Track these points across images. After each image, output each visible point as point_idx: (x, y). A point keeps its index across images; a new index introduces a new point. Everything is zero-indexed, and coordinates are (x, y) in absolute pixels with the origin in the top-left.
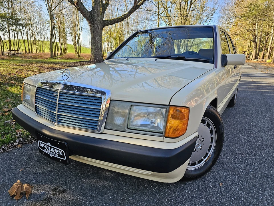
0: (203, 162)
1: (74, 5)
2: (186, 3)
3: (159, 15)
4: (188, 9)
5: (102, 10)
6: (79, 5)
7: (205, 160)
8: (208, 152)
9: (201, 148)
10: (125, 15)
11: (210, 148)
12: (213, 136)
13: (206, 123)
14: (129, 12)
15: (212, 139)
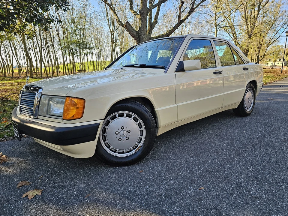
0: (132, 151)
1: (124, 27)
2: (253, 10)
3: (216, 26)
4: (256, 15)
5: (150, 28)
6: (127, 26)
7: (134, 150)
8: (138, 144)
9: (127, 138)
10: (170, 31)
11: (140, 140)
12: (141, 129)
13: (133, 117)
14: (174, 28)
15: (141, 132)
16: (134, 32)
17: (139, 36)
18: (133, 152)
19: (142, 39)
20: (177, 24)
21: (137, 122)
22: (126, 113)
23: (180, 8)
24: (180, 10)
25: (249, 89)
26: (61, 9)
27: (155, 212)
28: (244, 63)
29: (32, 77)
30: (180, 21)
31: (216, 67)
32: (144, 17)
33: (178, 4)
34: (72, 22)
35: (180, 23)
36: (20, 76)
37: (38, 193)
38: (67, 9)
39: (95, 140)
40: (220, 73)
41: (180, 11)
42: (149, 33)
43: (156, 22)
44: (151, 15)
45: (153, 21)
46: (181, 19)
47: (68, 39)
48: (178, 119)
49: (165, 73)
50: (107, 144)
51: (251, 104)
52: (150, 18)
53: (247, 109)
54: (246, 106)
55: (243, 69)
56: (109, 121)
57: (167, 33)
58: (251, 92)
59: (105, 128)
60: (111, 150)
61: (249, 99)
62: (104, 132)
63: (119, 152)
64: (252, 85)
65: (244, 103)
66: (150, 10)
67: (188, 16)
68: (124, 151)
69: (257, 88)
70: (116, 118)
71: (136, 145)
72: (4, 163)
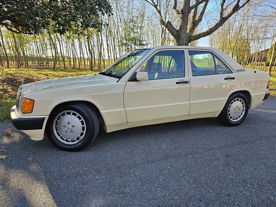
1: (165, 26)
5: (192, 26)
7: (77, 141)
8: (80, 136)
9: (72, 131)
10: (211, 28)
11: (82, 134)
12: (83, 126)
13: (77, 116)
14: (216, 25)
15: (83, 128)
16: (174, 31)
17: (178, 35)
18: (76, 142)
19: (182, 37)
20: (220, 21)
21: (80, 120)
22: (72, 112)
23: (222, 5)
24: (221, 7)
25: (237, 99)
26: (107, 14)
27: (48, 185)
28: (232, 73)
29: (92, 70)
30: (223, 18)
31: (184, 77)
32: (185, 16)
33: (220, 1)
35: (222, 21)
36: (85, 69)
37: (4, 157)
38: (111, 14)
39: (42, 129)
40: (186, 82)
42: (191, 31)
43: (200, 19)
44: (195, 12)
45: (197, 19)
46: (224, 16)
47: (125, 36)
48: (128, 121)
49: (117, 82)
50: (58, 133)
51: (241, 115)
52: (194, 16)
53: (234, 119)
54: (231, 116)
55: (226, 79)
56: (60, 116)
57: (208, 30)
58: (241, 102)
59: (57, 122)
60: (61, 138)
61: (236, 109)
62: (56, 124)
63: (66, 141)
64: (241, 95)
65: (228, 113)
66: (192, 8)
67: (232, 12)
68: (70, 140)
69: (251, 98)
70: (65, 115)
71: (79, 137)
72: (8, 135)
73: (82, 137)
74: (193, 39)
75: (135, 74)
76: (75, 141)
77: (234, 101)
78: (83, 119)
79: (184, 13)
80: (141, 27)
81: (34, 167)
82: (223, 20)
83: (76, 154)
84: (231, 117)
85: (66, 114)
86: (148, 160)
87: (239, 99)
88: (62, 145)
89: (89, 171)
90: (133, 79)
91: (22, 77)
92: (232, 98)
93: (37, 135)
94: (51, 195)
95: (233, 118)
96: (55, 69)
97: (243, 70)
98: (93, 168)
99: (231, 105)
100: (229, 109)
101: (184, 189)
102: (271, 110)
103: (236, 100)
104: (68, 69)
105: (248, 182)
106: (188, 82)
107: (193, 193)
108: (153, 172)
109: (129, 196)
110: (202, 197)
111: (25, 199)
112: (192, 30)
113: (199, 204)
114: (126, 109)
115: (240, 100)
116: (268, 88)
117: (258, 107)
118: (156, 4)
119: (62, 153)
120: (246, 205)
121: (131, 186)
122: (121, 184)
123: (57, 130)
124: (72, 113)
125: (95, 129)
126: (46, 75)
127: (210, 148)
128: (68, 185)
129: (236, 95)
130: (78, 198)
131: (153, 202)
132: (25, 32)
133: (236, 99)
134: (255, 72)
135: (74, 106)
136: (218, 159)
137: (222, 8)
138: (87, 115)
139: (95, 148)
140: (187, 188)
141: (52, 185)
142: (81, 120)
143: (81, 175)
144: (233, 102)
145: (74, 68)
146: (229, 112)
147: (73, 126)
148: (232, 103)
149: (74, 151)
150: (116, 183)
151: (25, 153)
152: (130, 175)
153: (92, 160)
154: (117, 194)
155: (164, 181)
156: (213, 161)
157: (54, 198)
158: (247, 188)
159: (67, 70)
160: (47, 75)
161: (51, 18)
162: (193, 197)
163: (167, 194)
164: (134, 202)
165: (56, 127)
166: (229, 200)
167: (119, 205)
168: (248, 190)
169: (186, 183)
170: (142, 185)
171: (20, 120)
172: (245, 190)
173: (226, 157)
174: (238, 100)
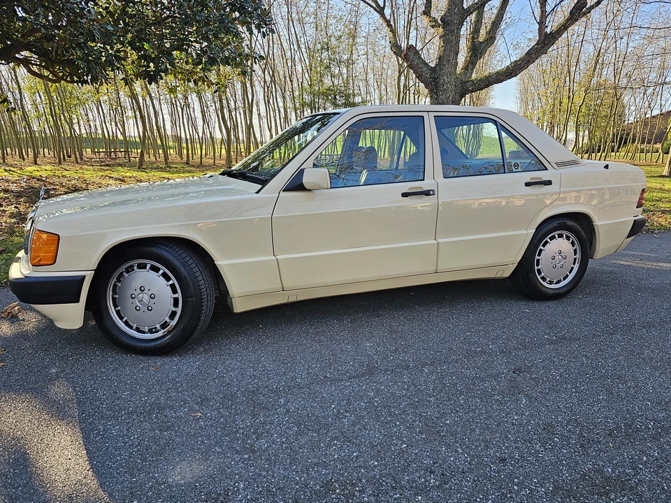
1: (402, 59)
5: (470, 57)
6: (409, 56)
7: (163, 331)
8: (168, 320)
9: (150, 308)
10: (516, 62)
11: (173, 315)
12: (176, 296)
13: (161, 272)
14: (528, 54)
15: (176, 301)
16: (425, 69)
17: (435, 79)
18: (160, 334)
19: (443, 85)
20: (537, 44)
21: (168, 281)
22: (149, 263)
23: (543, 3)
24: (541, 8)
25: (558, 235)
26: (259, 32)
27: (82, 428)
28: (546, 169)
30: (546, 34)
31: (423, 180)
32: (452, 31)
34: (322, 48)
35: (543, 41)
38: (269, 32)
39: (78, 302)
40: (427, 193)
41: (543, 12)
42: (466, 68)
43: (491, 39)
44: (479, 21)
45: (481, 39)
46: (548, 30)
47: (310, 86)
48: (285, 286)
49: (257, 192)
50: (118, 313)
51: (570, 272)
52: (476, 31)
53: (551, 283)
54: (543, 274)
55: (528, 184)
56: (121, 274)
57: (508, 66)
58: (569, 240)
59: (115, 286)
60: (126, 323)
61: (557, 258)
62: (114, 292)
63: (138, 330)
64: (570, 223)
65: (536, 268)
66: (468, 12)
67: (567, 20)
68: (146, 329)
69: (595, 233)
70: (134, 270)
71: (166, 322)
72: (13, 318)
73: (174, 323)
74: (471, 88)
75: (301, 172)
76: (158, 332)
77: (552, 238)
78: (174, 281)
79: (449, 25)
80: (350, 63)
81: (59, 390)
82: (546, 41)
83: (159, 361)
84: (543, 279)
85: (135, 268)
86: (325, 377)
87: (565, 233)
88: (127, 341)
89: (182, 401)
90: (296, 185)
91: (64, 184)
92: (544, 231)
93: (70, 316)
94: (85, 452)
95: (548, 279)
96: (144, 167)
97: (575, 163)
98: (193, 393)
99: (542, 248)
100: (537, 257)
101: (397, 445)
102: (656, 261)
103: (556, 236)
104: (175, 166)
105: (555, 432)
106: (431, 192)
107: (416, 454)
108: (332, 403)
109: (263, 458)
110: (436, 463)
111: (26, 460)
112: (470, 66)
113: (424, 478)
114: (278, 257)
115: (567, 236)
116: (640, 205)
117: (617, 254)
118: (382, 5)
119: (129, 359)
120: (541, 485)
121: (272, 435)
122: (250, 430)
123: (115, 306)
124: (148, 266)
125: (204, 304)
126: (120, 180)
127: (481, 352)
128: (127, 430)
129: (555, 224)
130: (144, 460)
131: (317, 471)
132: (68, 79)
133: (556, 234)
134: (607, 167)
135: (154, 249)
136: (495, 377)
137: (542, 11)
138: (182, 269)
139: (206, 347)
140: (404, 442)
141: (92, 430)
142: (171, 282)
143: (161, 409)
144: (549, 240)
145: (187, 163)
146: (538, 265)
147: (152, 297)
148: (547, 242)
149: (155, 355)
150: (240, 428)
151: (43, 359)
152: (276, 409)
153: (193, 375)
154: (237, 452)
155: (354, 424)
156: (482, 380)
157: (91, 459)
158: (550, 445)
159: (170, 167)
160: (122, 181)
161: (127, 43)
162: (415, 464)
163: (355, 454)
164: (273, 472)
165: (114, 299)
166: (498, 473)
167: (237, 477)
168: (551, 450)
169: (404, 430)
170: (299, 433)
171: (28, 280)
172: (546, 449)
173: (514, 372)
174: (560, 236)
